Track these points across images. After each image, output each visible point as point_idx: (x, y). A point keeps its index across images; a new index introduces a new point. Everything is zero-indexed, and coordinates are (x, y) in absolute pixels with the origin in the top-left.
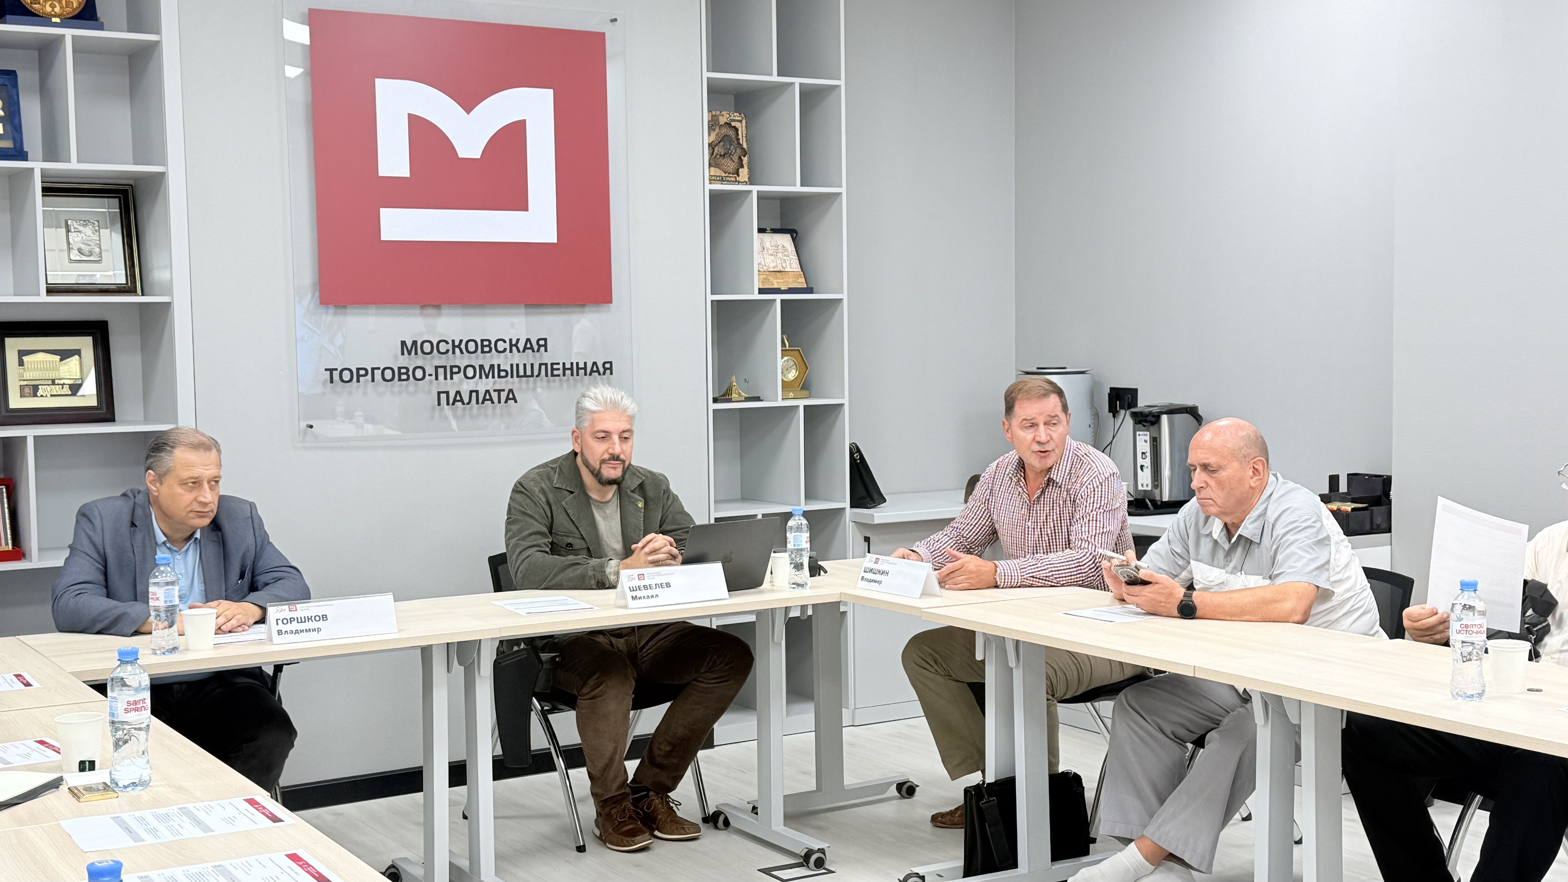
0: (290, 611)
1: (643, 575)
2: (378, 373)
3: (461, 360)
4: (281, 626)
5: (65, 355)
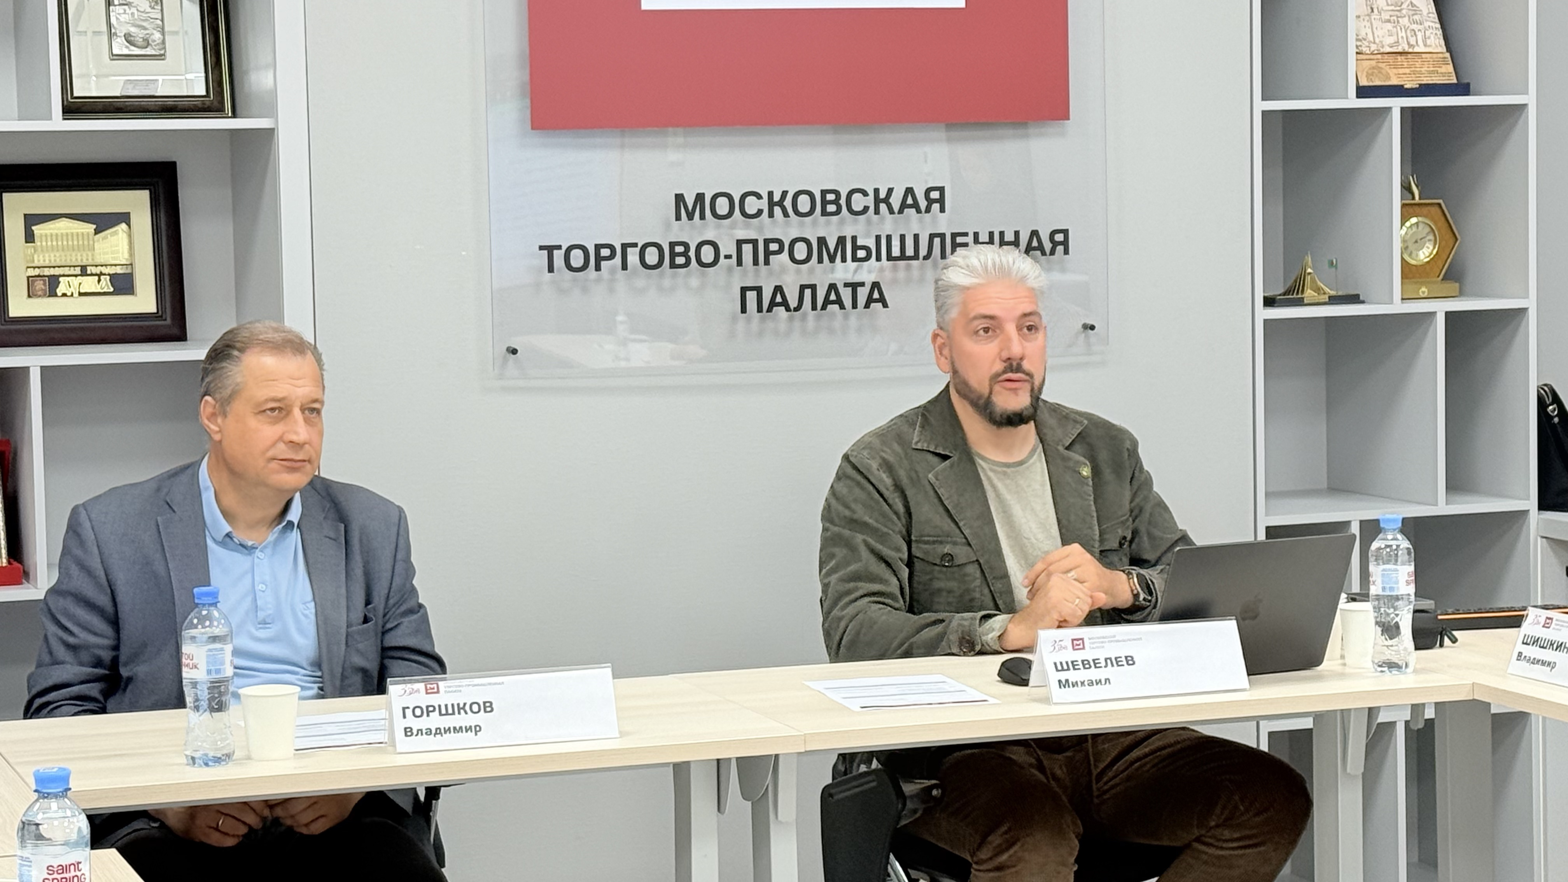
0: (427, 693)
1: (1082, 639)
2: (633, 254)
3: (784, 229)
4: (411, 722)
5: (103, 222)
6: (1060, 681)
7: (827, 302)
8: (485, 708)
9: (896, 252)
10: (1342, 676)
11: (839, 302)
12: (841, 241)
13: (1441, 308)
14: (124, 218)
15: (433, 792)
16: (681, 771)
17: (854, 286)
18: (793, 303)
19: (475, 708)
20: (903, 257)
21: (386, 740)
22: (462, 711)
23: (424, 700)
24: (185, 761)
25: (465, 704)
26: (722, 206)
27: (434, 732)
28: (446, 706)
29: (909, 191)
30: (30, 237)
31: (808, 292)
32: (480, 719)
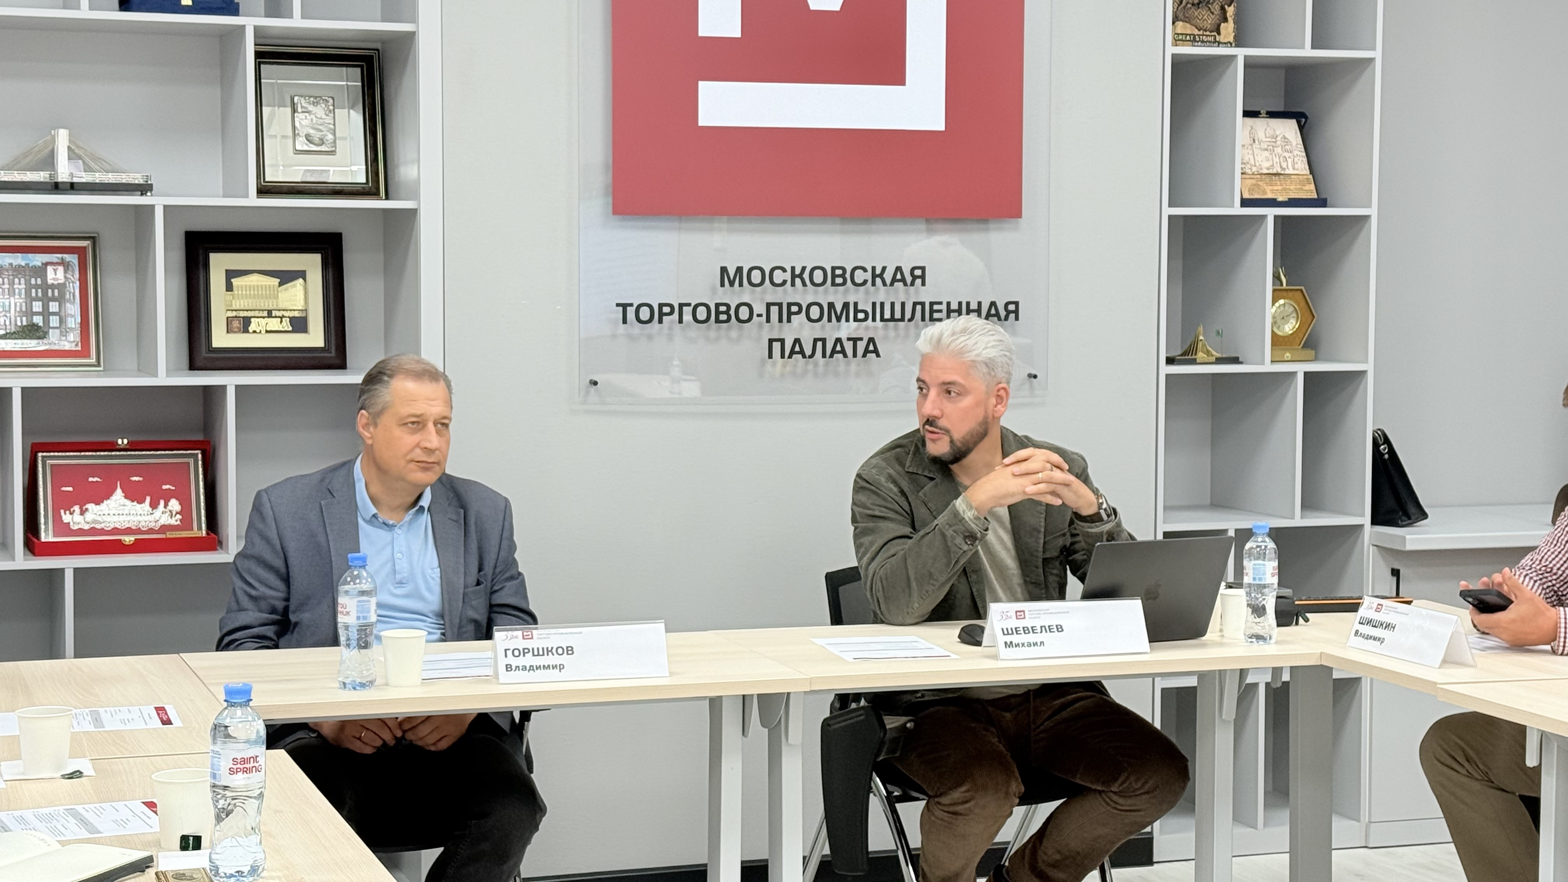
0: (524, 638)
1: (1024, 611)
2: (687, 310)
3: (803, 295)
4: (511, 660)
5: (285, 277)
6: (1006, 643)
7: (834, 351)
8: (568, 651)
9: (887, 315)
10: (1221, 645)
11: (843, 352)
12: (846, 305)
13: (1301, 369)
14: (302, 274)
15: (526, 715)
16: (715, 703)
17: (855, 340)
18: (808, 352)
19: (560, 651)
20: (892, 319)
21: (492, 674)
22: (550, 653)
23: (521, 644)
24: (338, 685)
25: (552, 648)
26: (756, 276)
27: (528, 668)
28: (538, 649)
29: (899, 269)
30: (229, 287)
31: (819, 344)
32: (564, 659)
